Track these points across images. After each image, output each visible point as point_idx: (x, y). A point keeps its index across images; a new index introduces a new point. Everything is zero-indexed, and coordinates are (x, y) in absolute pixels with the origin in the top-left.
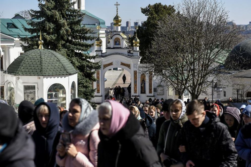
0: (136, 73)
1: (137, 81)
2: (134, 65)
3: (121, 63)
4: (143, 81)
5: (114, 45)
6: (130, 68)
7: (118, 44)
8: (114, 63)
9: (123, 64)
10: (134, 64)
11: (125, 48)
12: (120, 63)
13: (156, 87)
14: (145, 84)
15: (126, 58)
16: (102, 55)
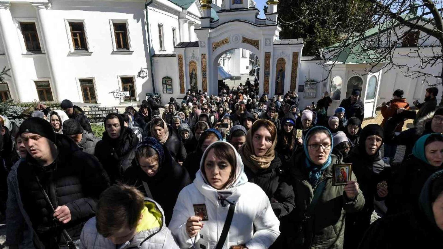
0: (269, 57)
1: (269, 71)
2: (266, 41)
3: (244, 38)
4: (281, 72)
5: (231, 3)
6: (258, 49)
7: (239, 2)
8: (230, 40)
9: (246, 41)
10: (266, 39)
11: (251, 9)
12: (241, 39)
13: (303, 84)
14: (283, 77)
15: (252, 27)
16: (212, 26)
